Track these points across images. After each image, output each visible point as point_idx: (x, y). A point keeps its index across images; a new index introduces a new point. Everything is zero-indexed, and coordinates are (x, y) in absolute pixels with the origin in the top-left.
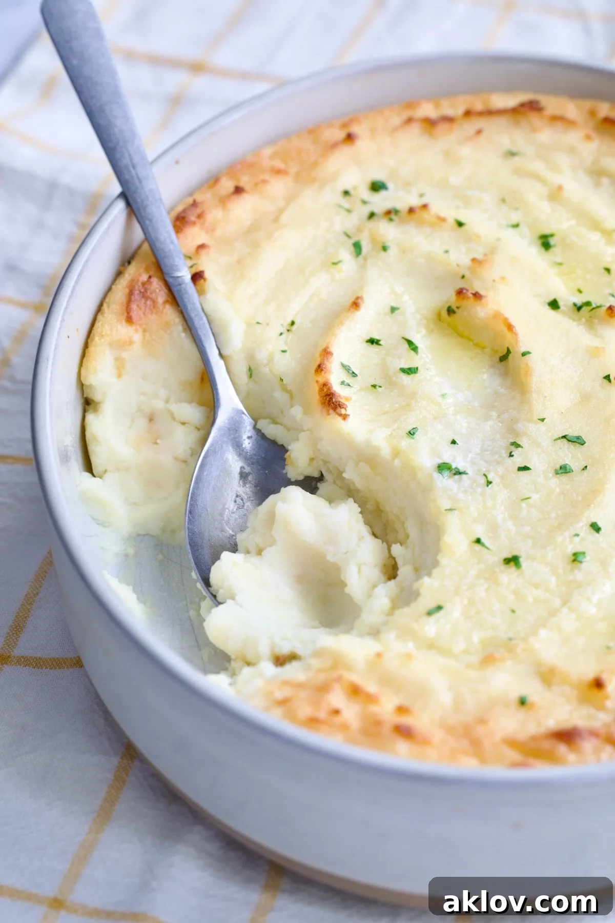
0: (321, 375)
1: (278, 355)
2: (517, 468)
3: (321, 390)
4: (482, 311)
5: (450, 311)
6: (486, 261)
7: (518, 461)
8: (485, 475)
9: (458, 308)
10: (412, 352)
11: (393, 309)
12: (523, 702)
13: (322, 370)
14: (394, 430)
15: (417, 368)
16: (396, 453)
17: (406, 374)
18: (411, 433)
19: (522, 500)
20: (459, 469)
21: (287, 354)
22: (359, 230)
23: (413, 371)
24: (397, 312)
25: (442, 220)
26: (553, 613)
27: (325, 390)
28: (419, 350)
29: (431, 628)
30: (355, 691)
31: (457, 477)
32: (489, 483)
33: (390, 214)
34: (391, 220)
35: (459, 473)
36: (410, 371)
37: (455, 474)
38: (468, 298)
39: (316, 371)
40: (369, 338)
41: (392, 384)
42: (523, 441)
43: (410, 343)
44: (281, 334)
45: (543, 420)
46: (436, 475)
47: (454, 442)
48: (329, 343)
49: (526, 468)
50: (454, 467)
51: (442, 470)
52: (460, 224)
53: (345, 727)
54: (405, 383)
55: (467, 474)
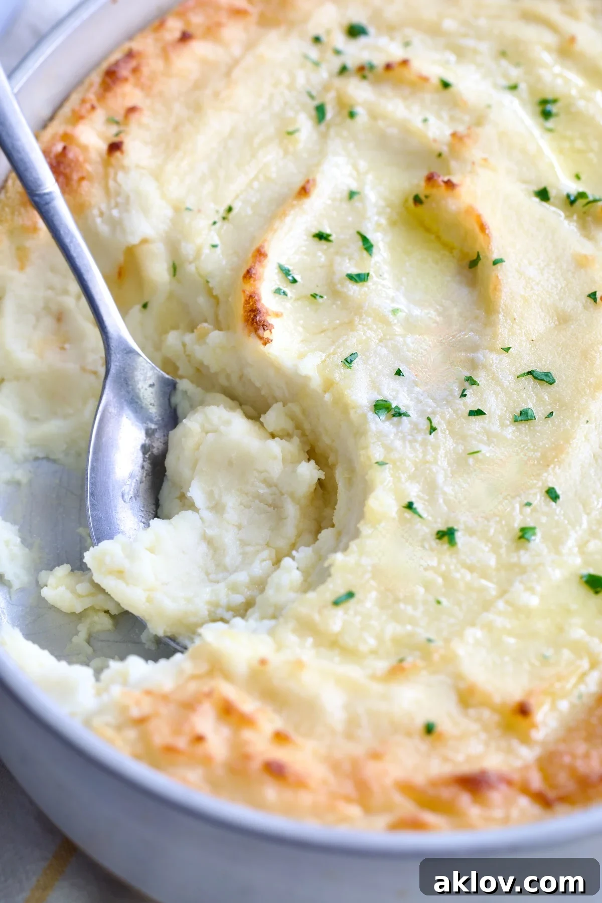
0: (249, 282)
1: (207, 250)
2: (468, 412)
3: (247, 302)
4: (454, 204)
5: (417, 200)
6: (468, 136)
7: (472, 402)
8: (429, 419)
9: (427, 197)
10: (365, 253)
11: (352, 195)
12: (429, 729)
13: (251, 277)
14: (328, 356)
15: (368, 274)
16: (329, 385)
17: (353, 282)
18: (348, 361)
19: (469, 454)
20: (399, 409)
21: (218, 250)
22: (326, 88)
23: (363, 277)
24: (356, 198)
25: (425, 79)
26: (487, 605)
27: (251, 303)
28: (374, 250)
29: (337, 620)
30: (227, 711)
31: (395, 419)
32: (433, 429)
33: (364, 71)
34: (364, 77)
35: (399, 414)
36: (359, 278)
37: (394, 415)
38: (439, 186)
39: (245, 277)
40: (317, 232)
41: (336, 294)
42: (481, 377)
43: (365, 239)
44: (215, 223)
45: (507, 350)
46: (371, 415)
47: (399, 373)
48: (265, 240)
49: (479, 413)
50: (393, 406)
51: (380, 409)
52: (446, 85)
53: (207, 761)
54: (351, 293)
55: (409, 416)
